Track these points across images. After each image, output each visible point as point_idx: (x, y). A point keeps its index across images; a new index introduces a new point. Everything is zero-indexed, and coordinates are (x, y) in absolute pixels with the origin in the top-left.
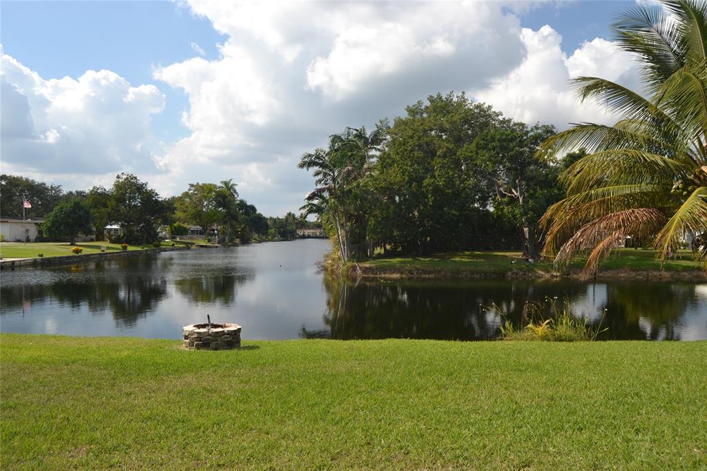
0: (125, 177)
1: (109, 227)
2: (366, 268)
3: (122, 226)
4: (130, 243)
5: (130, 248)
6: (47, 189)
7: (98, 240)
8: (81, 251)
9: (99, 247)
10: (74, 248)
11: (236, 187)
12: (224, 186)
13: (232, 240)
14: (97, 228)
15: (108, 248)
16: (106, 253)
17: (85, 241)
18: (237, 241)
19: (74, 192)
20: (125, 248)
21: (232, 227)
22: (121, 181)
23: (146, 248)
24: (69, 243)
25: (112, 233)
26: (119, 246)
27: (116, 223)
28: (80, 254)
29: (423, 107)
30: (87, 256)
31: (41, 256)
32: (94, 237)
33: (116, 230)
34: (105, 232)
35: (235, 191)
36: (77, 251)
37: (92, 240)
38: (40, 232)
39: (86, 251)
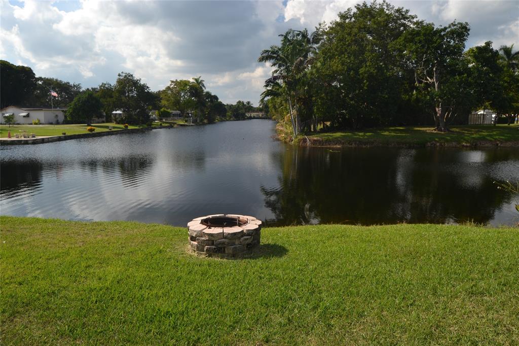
0: (124, 75)
1: (114, 112)
2: (314, 140)
3: (124, 111)
4: (130, 124)
5: (130, 127)
6: (71, 86)
7: (107, 122)
8: (94, 130)
9: (107, 127)
10: (89, 128)
11: (204, 82)
12: (195, 81)
13: (201, 121)
14: (106, 113)
15: (114, 128)
16: (113, 131)
17: (98, 123)
18: (206, 121)
19: (90, 89)
20: (127, 127)
21: (202, 111)
22: (121, 78)
23: (141, 127)
24: (86, 125)
25: (117, 116)
26: (122, 126)
27: (119, 109)
28: (93, 132)
29: (352, 13)
30: (99, 133)
31: (65, 134)
32: (104, 119)
33: (120, 114)
34: (112, 116)
35: (203, 86)
36: (91, 130)
37: (103, 122)
38: (66, 117)
39: (97, 130)
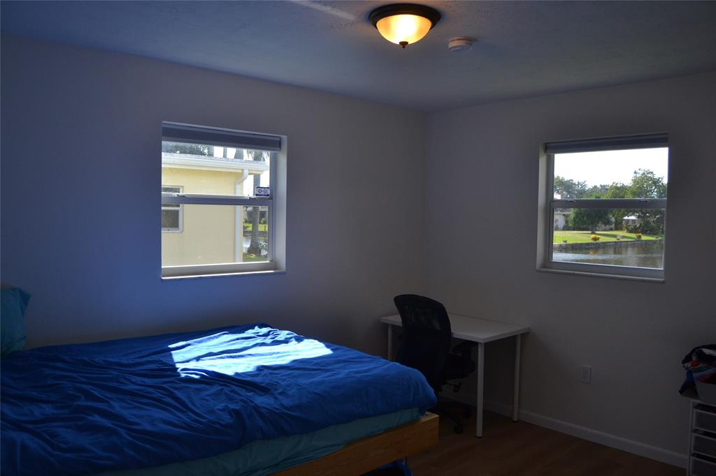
0: (641, 172)
1: (626, 218)
3: (639, 217)
4: (645, 232)
5: (644, 238)
6: (575, 184)
7: (616, 229)
8: (598, 239)
9: (615, 236)
10: (593, 236)
14: (616, 219)
15: (623, 237)
16: (621, 242)
17: (605, 230)
19: (598, 186)
20: (640, 236)
22: (638, 176)
23: (660, 238)
24: (590, 232)
25: (630, 223)
26: (634, 235)
27: (633, 214)
28: (598, 241)
30: (604, 243)
31: (565, 242)
32: (613, 226)
33: (633, 221)
34: (624, 222)
36: (595, 239)
37: (611, 229)
38: (567, 222)
39: (603, 239)
